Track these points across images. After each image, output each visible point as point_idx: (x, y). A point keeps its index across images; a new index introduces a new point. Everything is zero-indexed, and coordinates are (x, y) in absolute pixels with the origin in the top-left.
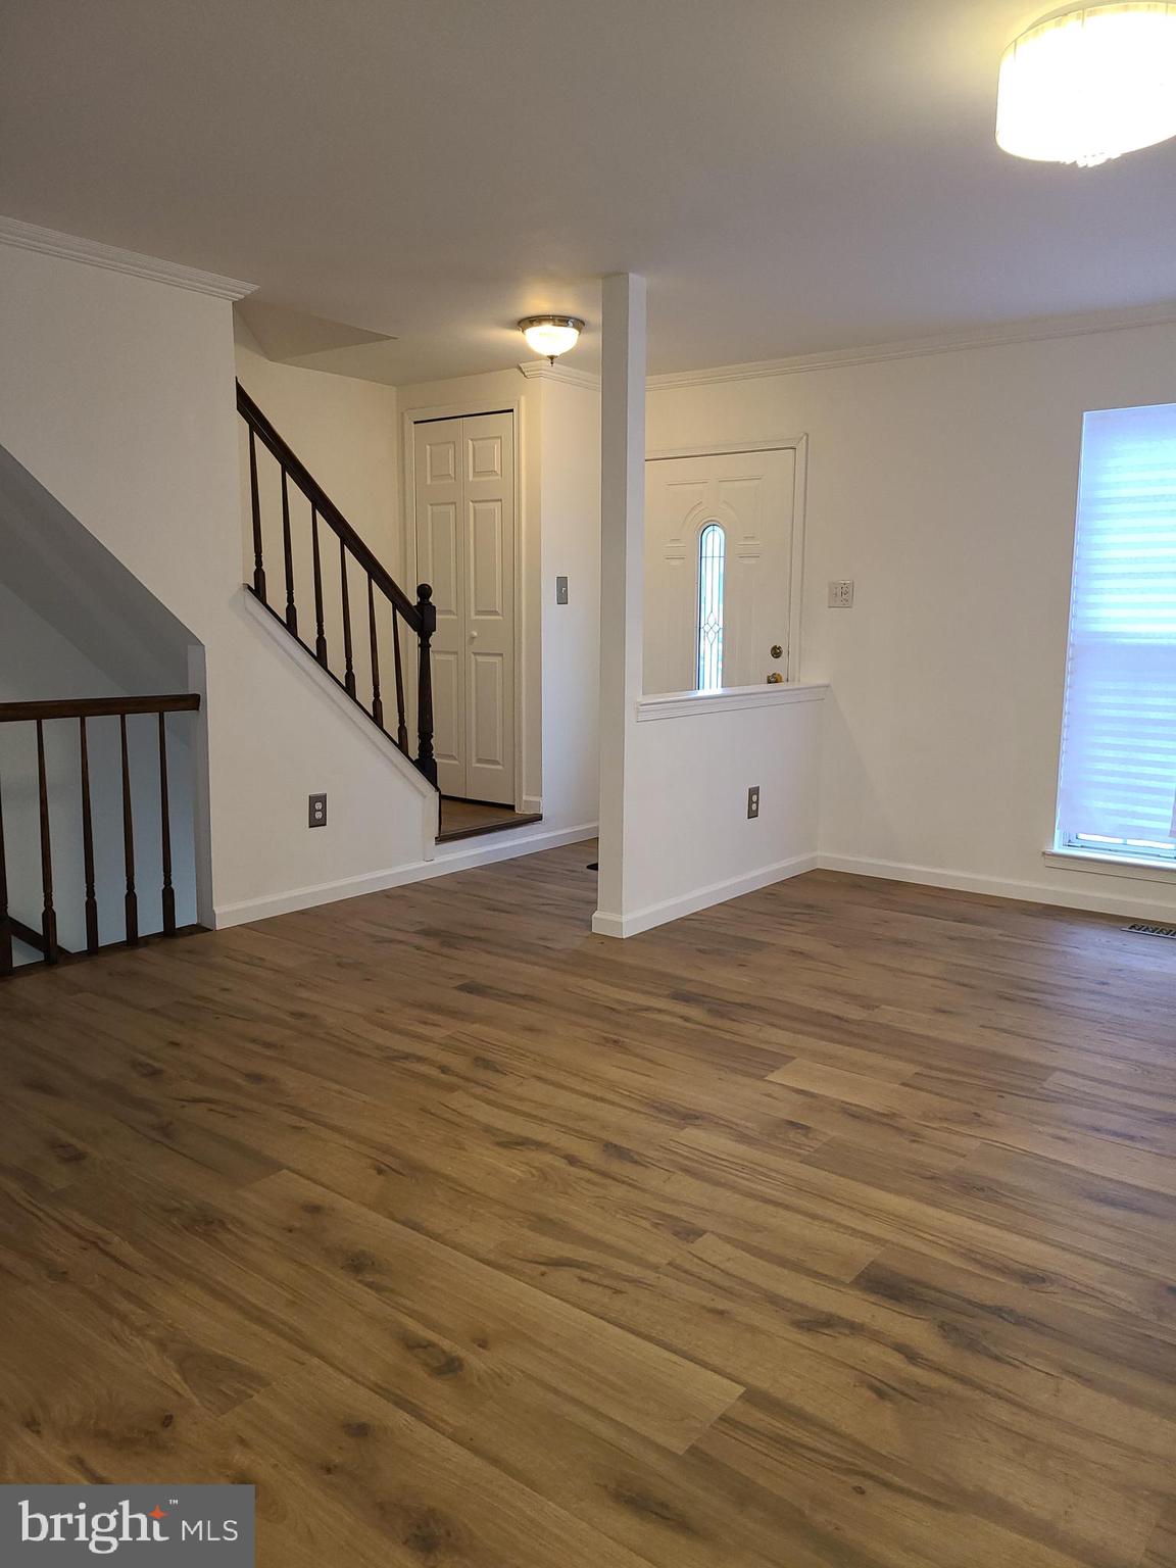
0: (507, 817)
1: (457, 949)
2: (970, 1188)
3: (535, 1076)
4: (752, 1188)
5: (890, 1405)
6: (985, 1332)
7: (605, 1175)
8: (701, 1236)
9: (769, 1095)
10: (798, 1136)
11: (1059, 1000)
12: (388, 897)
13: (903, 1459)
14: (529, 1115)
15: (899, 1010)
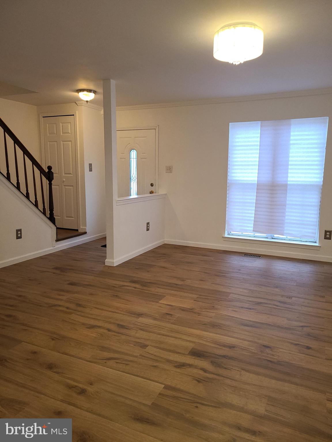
0: (76, 233)
1: (66, 272)
2: (214, 326)
3: (95, 308)
4: (159, 332)
5: (201, 384)
6: (222, 362)
7: (118, 333)
8: (147, 347)
9: (161, 307)
10: (169, 317)
11: (229, 275)
12: (42, 258)
13: (206, 397)
14: (95, 319)
15: (191, 281)
